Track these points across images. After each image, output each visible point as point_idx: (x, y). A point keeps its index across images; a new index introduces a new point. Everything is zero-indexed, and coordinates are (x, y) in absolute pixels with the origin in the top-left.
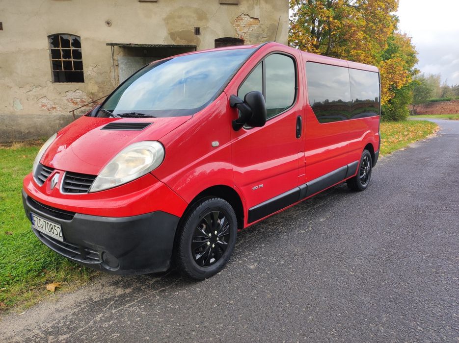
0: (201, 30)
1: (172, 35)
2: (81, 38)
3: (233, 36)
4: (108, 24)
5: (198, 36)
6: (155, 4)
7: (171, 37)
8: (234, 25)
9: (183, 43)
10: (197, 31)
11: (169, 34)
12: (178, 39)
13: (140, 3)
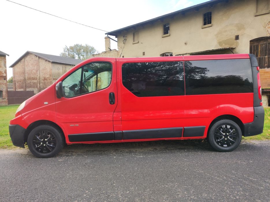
0: (239, 37)
1: (220, 43)
2: (173, 54)
3: (265, 36)
4: (186, 44)
5: (237, 41)
6: (211, 28)
7: (219, 45)
8: (266, 28)
9: (227, 47)
10: (237, 38)
11: (218, 43)
12: (224, 45)
13: (202, 29)
